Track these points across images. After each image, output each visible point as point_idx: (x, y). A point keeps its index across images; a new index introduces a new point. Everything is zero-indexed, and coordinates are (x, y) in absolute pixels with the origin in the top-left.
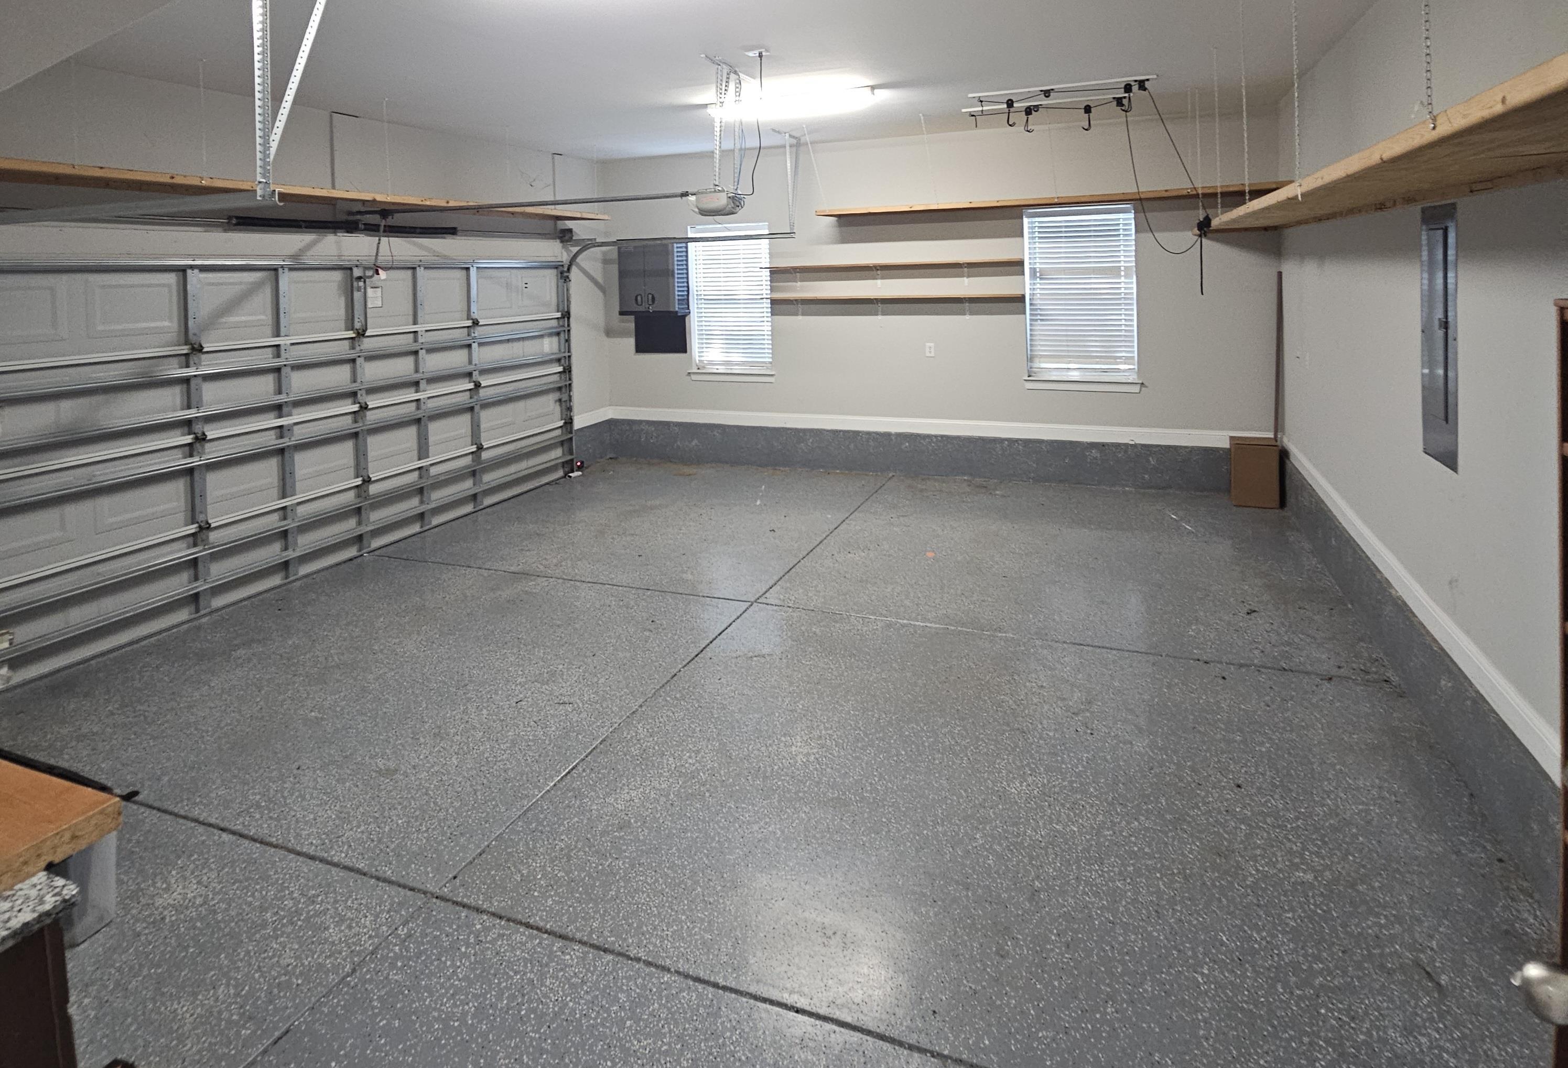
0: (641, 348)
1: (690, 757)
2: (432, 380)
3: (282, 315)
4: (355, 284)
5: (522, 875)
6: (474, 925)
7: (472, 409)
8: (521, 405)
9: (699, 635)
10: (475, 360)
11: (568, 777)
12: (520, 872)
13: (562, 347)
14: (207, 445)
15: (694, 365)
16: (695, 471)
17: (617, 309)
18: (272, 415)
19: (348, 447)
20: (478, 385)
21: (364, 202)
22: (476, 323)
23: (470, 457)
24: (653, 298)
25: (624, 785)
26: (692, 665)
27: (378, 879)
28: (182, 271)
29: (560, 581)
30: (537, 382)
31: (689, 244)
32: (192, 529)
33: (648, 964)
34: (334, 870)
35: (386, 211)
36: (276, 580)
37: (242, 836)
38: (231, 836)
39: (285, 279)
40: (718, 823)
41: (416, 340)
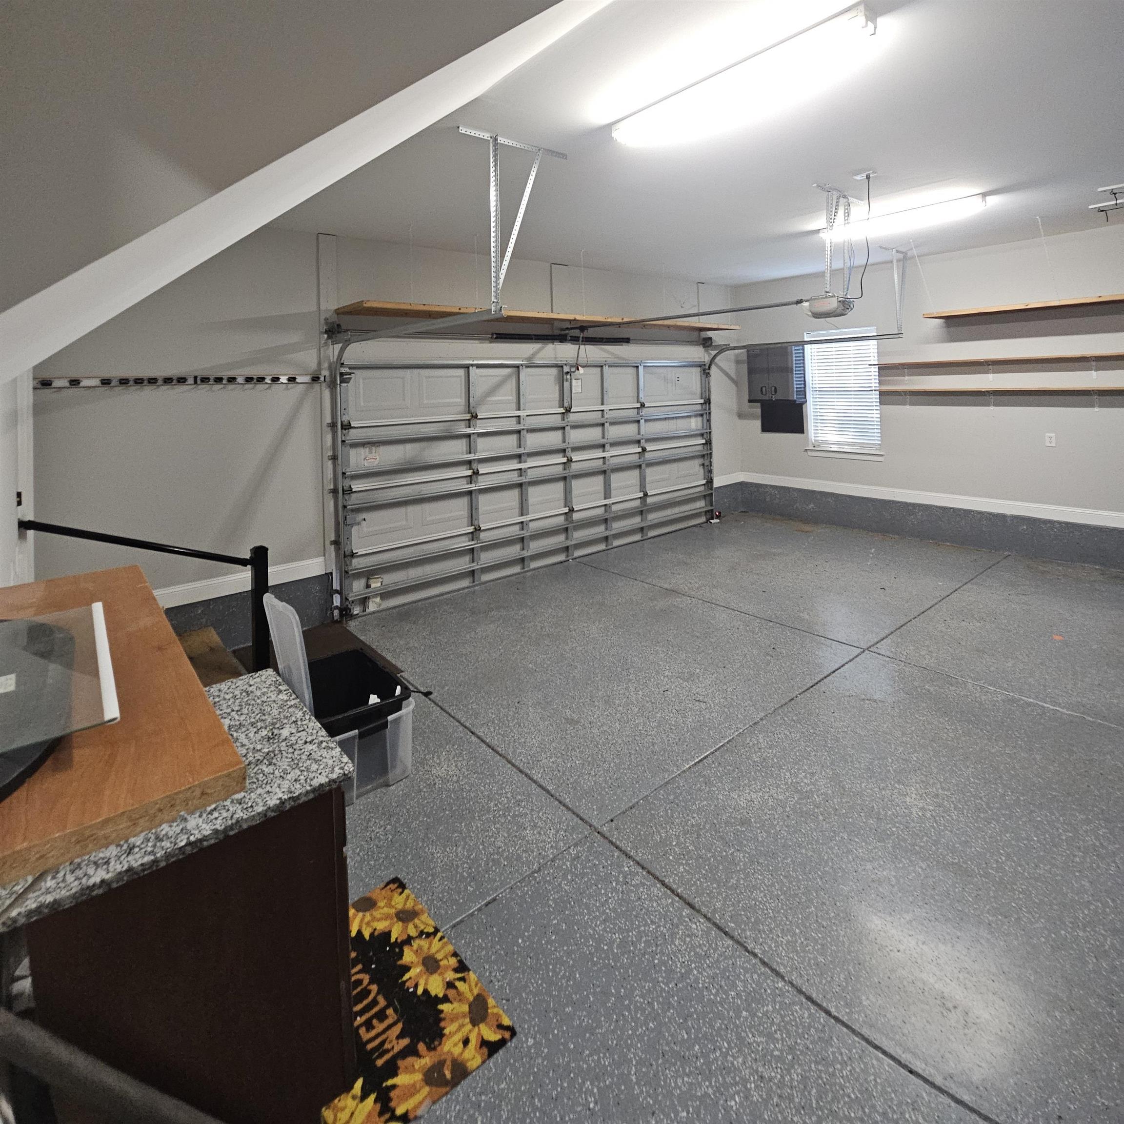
0: (765, 428)
1: (805, 777)
2: (614, 444)
3: (521, 397)
4: (565, 377)
5: (661, 837)
6: (623, 866)
7: (640, 466)
8: (674, 466)
9: (815, 669)
10: (642, 432)
11: (701, 764)
12: (660, 834)
13: (705, 425)
14: (479, 477)
15: (810, 443)
16: (812, 529)
17: (747, 397)
18: (515, 461)
19: (560, 485)
20: (644, 450)
21: (570, 321)
22: (643, 405)
23: (639, 500)
24: (775, 388)
25: (745, 784)
26: (807, 694)
27: (560, 802)
28: (467, 367)
29: (701, 601)
30: (686, 450)
31: (806, 346)
32: (471, 529)
33: (764, 963)
34: (534, 785)
35: (583, 327)
36: (517, 569)
37: (483, 741)
38: (476, 739)
39: (524, 372)
40: (831, 848)
41: (603, 416)
